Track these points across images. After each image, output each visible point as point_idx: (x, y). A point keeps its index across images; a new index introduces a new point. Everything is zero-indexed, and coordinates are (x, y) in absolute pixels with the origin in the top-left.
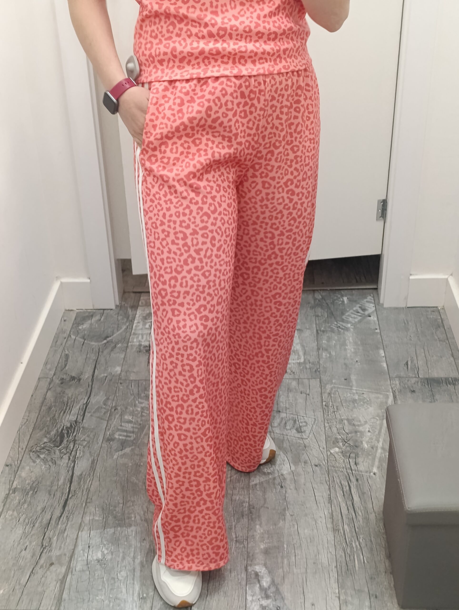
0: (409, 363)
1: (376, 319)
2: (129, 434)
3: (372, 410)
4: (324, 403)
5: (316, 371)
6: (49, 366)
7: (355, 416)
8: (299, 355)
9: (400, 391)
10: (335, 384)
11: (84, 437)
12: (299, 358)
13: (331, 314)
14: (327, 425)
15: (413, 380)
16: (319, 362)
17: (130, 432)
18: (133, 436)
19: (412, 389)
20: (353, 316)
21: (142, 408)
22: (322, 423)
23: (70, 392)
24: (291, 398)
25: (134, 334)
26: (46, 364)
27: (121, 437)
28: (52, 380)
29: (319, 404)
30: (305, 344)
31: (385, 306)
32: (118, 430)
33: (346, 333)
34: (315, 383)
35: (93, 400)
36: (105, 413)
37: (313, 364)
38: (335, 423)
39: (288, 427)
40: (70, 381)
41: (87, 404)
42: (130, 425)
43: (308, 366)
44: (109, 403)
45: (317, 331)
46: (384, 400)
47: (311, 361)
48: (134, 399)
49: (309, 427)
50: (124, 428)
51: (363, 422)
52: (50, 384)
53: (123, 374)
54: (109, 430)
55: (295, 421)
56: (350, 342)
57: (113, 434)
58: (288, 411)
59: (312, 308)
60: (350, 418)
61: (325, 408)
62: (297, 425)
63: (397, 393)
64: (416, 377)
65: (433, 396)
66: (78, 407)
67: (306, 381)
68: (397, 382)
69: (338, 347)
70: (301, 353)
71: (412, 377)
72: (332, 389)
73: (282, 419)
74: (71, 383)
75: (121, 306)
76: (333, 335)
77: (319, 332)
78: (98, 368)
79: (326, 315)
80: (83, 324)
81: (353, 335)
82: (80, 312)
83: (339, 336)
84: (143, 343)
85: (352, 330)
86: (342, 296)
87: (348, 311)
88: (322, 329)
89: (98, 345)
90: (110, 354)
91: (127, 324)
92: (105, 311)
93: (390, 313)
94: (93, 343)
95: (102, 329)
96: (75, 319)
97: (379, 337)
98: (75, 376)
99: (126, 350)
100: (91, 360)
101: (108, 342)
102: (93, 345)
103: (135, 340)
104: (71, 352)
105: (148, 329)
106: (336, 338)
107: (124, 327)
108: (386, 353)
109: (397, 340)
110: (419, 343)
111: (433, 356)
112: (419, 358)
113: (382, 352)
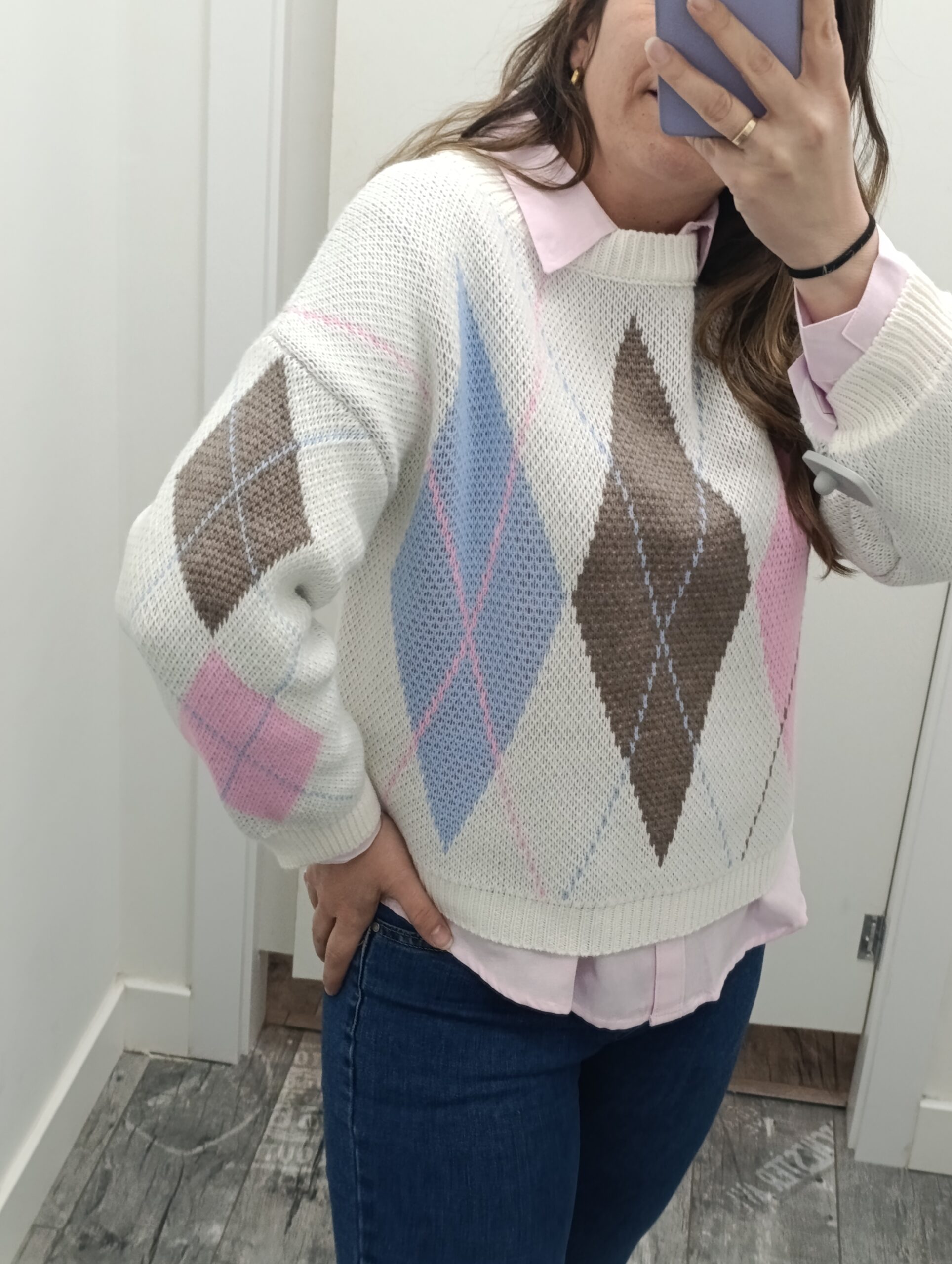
1: (832, 1189)
6: (61, 1197)
8: (641, 1261)
13: (732, 1161)
20: (781, 1172)
25: (270, 1140)
26: (56, 1189)
28: (61, 1237)
30: (659, 1233)
31: (859, 1157)
33: (759, 1216)
45: (693, 1200)
52: (55, 1245)
53: (226, 1244)
56: (764, 1245)
69: (736, 1252)
74: (102, 1251)
75: (252, 1059)
76: (729, 1217)
77: (697, 1204)
78: (171, 1219)
79: (719, 1157)
80: (157, 1094)
81: (774, 1225)
82: (158, 1061)
83: (742, 1223)
84: (284, 1169)
85: (773, 1211)
86: (763, 1114)
87: (770, 1159)
88: (706, 1196)
89: (182, 1157)
90: (204, 1187)
91: (258, 1111)
92: (214, 1068)
93: (866, 1178)
94: (171, 1150)
95: (199, 1116)
96: (143, 1078)
97: (834, 1238)
98: (116, 1233)
99: (244, 1180)
100: (159, 1198)
101: (205, 1152)
102: (171, 1155)
103: (268, 1157)
104: (117, 1166)
105: (303, 1131)
106: (734, 1226)
107: (249, 1118)
109: (873, 1256)
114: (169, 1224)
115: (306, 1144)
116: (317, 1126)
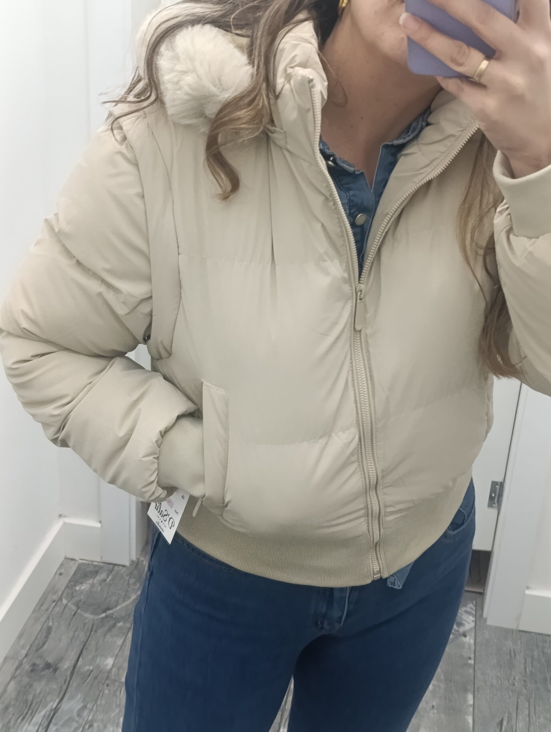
0: (505, 723)
1: (472, 642)
6: (22, 641)
23: (39, 687)
26: (20, 636)
28: (20, 665)
31: (488, 623)
35: (66, 706)
40: (43, 669)
41: (56, 710)
44: (86, 713)
52: (17, 669)
53: (114, 670)
66: (43, 713)
74: (43, 673)
75: (137, 563)
78: (84, 655)
80: (82, 583)
82: (83, 564)
89: (94, 619)
90: (105, 636)
92: (116, 568)
93: (493, 635)
94: (87, 615)
95: (105, 596)
96: (74, 574)
97: (471, 671)
98: (52, 663)
100: (78, 642)
101: (107, 617)
102: (87, 618)
104: (56, 624)
107: (134, 597)
108: (476, 700)
109: (494, 682)
110: (525, 691)
111: (539, 717)
112: (520, 717)
113: (470, 698)
114: (82, 658)
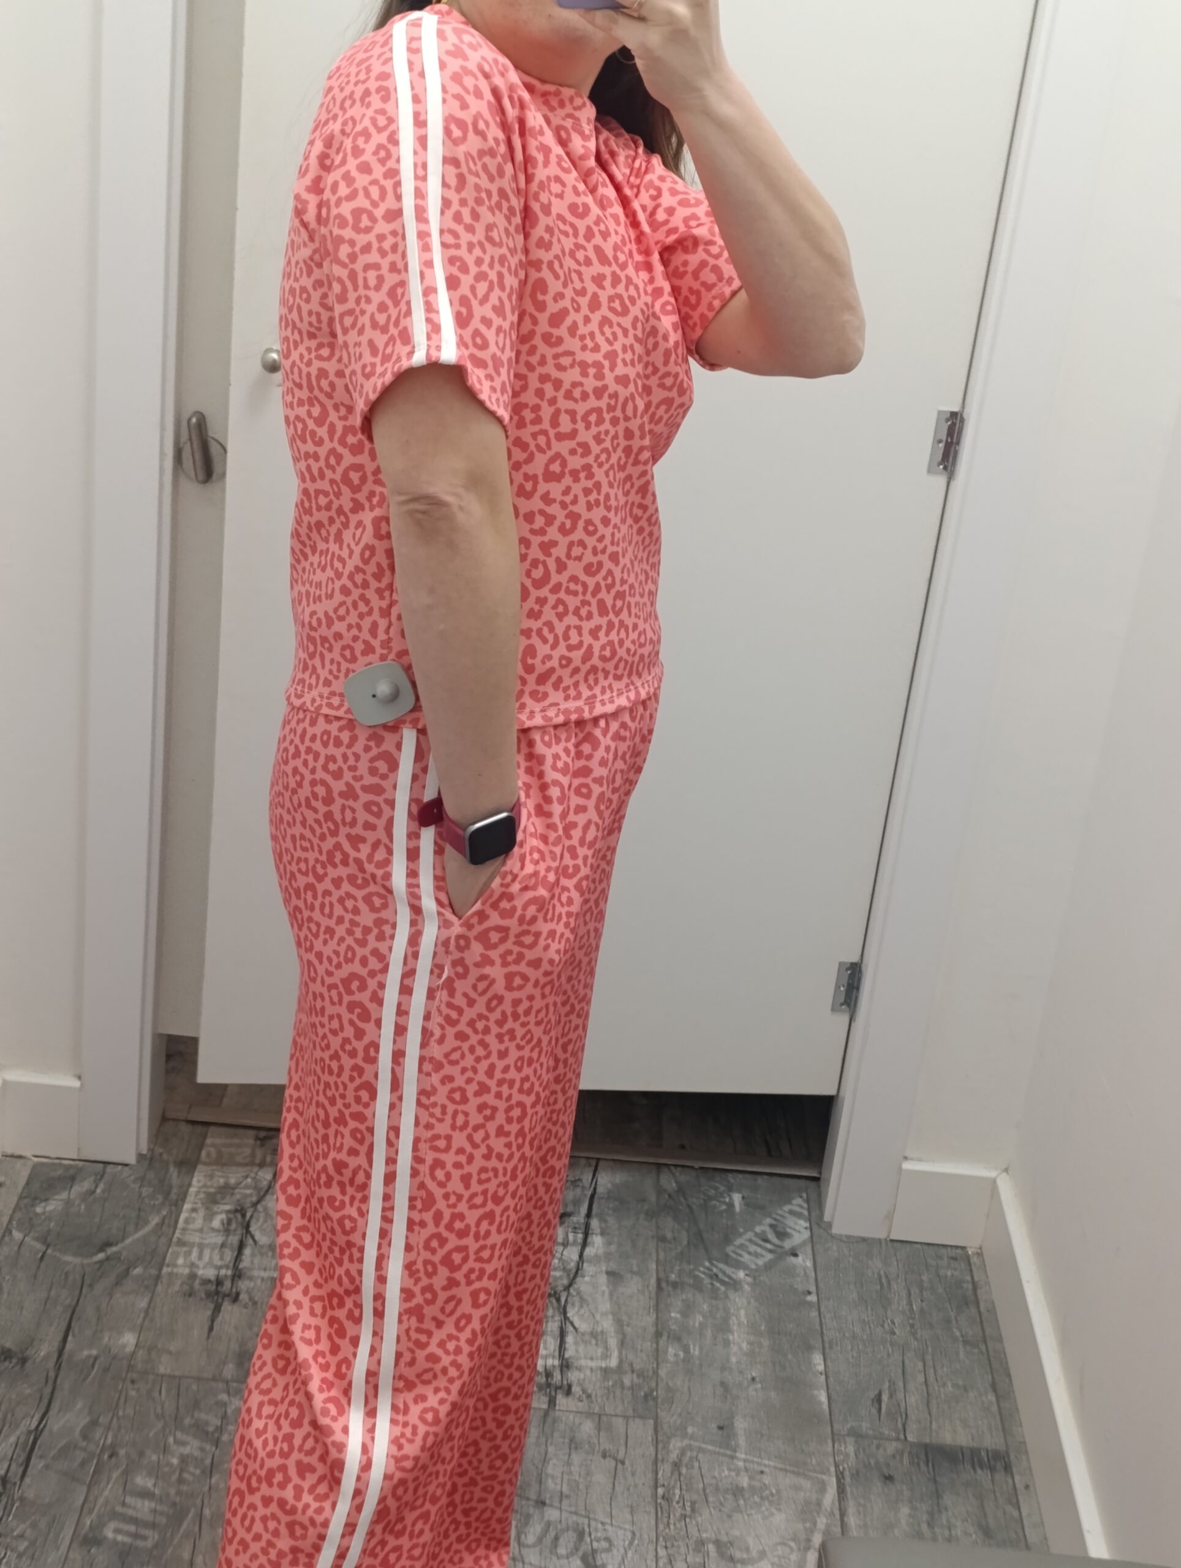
0: (885, 1397)
1: (809, 1264)
2: (143, 1532)
3: (779, 1519)
4: (660, 1491)
5: (646, 1396)
7: (736, 1533)
8: (607, 1348)
9: (856, 1475)
10: (692, 1437)
11: (22, 1527)
12: (606, 1356)
13: (698, 1239)
14: (662, 1552)
15: (892, 1447)
16: (656, 1372)
17: (146, 1525)
18: (153, 1537)
19: (886, 1472)
21: (184, 1460)
22: (652, 1548)
24: (575, 1469)
25: (181, 1243)
27: (120, 1538)
29: (648, 1492)
30: (625, 1318)
31: (835, 1230)
32: (114, 1515)
33: (732, 1295)
34: (641, 1430)
35: (56, 1423)
36: (83, 1464)
37: (641, 1374)
38: (683, 1550)
39: (562, 1551)
41: (38, 1432)
42: (147, 1505)
43: (627, 1381)
44: (98, 1433)
45: (659, 1281)
46: (814, 1496)
47: (637, 1367)
48: (164, 1428)
49: (617, 1554)
50: (130, 1512)
51: (754, 1554)
53: (141, 1353)
54: (91, 1511)
55: (581, 1535)
56: (739, 1324)
57: (99, 1525)
58: (565, 1502)
59: (651, 1215)
60: (724, 1539)
61: (662, 1504)
62: (585, 1547)
63: (848, 1480)
64: (898, 1439)
65: (938, 1495)
66: (12, 1439)
67: (619, 1423)
68: (851, 1449)
69: (709, 1333)
70: (613, 1342)
71: (889, 1439)
72: (683, 1452)
73: (549, 1524)
75: (151, 1159)
76: (699, 1297)
77: (664, 1285)
78: (76, 1330)
79: (684, 1238)
80: (46, 1200)
81: (749, 1303)
82: (43, 1164)
83: (714, 1302)
84: (200, 1272)
85: (747, 1288)
86: (730, 1189)
87: (740, 1235)
88: (673, 1277)
89: (82, 1265)
90: (111, 1295)
91: (164, 1213)
92: (109, 1169)
93: (846, 1251)
94: (69, 1258)
95: (97, 1220)
96: (27, 1183)
97: (814, 1314)
98: (14, 1348)
99: (156, 1285)
100: (60, 1308)
101: (108, 1259)
102: (69, 1263)
103: (180, 1261)
105: (218, 1231)
106: (705, 1306)
107: (155, 1220)
108: (829, 1363)
109: (857, 1330)
110: (914, 1344)
111: (944, 1385)
112: (911, 1386)
113: (818, 1359)
114: (74, 1334)
115: (223, 1246)
116: (233, 1226)
